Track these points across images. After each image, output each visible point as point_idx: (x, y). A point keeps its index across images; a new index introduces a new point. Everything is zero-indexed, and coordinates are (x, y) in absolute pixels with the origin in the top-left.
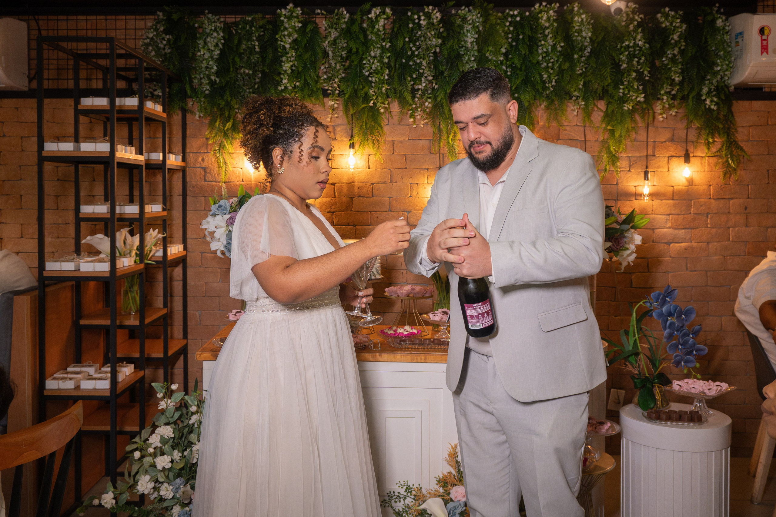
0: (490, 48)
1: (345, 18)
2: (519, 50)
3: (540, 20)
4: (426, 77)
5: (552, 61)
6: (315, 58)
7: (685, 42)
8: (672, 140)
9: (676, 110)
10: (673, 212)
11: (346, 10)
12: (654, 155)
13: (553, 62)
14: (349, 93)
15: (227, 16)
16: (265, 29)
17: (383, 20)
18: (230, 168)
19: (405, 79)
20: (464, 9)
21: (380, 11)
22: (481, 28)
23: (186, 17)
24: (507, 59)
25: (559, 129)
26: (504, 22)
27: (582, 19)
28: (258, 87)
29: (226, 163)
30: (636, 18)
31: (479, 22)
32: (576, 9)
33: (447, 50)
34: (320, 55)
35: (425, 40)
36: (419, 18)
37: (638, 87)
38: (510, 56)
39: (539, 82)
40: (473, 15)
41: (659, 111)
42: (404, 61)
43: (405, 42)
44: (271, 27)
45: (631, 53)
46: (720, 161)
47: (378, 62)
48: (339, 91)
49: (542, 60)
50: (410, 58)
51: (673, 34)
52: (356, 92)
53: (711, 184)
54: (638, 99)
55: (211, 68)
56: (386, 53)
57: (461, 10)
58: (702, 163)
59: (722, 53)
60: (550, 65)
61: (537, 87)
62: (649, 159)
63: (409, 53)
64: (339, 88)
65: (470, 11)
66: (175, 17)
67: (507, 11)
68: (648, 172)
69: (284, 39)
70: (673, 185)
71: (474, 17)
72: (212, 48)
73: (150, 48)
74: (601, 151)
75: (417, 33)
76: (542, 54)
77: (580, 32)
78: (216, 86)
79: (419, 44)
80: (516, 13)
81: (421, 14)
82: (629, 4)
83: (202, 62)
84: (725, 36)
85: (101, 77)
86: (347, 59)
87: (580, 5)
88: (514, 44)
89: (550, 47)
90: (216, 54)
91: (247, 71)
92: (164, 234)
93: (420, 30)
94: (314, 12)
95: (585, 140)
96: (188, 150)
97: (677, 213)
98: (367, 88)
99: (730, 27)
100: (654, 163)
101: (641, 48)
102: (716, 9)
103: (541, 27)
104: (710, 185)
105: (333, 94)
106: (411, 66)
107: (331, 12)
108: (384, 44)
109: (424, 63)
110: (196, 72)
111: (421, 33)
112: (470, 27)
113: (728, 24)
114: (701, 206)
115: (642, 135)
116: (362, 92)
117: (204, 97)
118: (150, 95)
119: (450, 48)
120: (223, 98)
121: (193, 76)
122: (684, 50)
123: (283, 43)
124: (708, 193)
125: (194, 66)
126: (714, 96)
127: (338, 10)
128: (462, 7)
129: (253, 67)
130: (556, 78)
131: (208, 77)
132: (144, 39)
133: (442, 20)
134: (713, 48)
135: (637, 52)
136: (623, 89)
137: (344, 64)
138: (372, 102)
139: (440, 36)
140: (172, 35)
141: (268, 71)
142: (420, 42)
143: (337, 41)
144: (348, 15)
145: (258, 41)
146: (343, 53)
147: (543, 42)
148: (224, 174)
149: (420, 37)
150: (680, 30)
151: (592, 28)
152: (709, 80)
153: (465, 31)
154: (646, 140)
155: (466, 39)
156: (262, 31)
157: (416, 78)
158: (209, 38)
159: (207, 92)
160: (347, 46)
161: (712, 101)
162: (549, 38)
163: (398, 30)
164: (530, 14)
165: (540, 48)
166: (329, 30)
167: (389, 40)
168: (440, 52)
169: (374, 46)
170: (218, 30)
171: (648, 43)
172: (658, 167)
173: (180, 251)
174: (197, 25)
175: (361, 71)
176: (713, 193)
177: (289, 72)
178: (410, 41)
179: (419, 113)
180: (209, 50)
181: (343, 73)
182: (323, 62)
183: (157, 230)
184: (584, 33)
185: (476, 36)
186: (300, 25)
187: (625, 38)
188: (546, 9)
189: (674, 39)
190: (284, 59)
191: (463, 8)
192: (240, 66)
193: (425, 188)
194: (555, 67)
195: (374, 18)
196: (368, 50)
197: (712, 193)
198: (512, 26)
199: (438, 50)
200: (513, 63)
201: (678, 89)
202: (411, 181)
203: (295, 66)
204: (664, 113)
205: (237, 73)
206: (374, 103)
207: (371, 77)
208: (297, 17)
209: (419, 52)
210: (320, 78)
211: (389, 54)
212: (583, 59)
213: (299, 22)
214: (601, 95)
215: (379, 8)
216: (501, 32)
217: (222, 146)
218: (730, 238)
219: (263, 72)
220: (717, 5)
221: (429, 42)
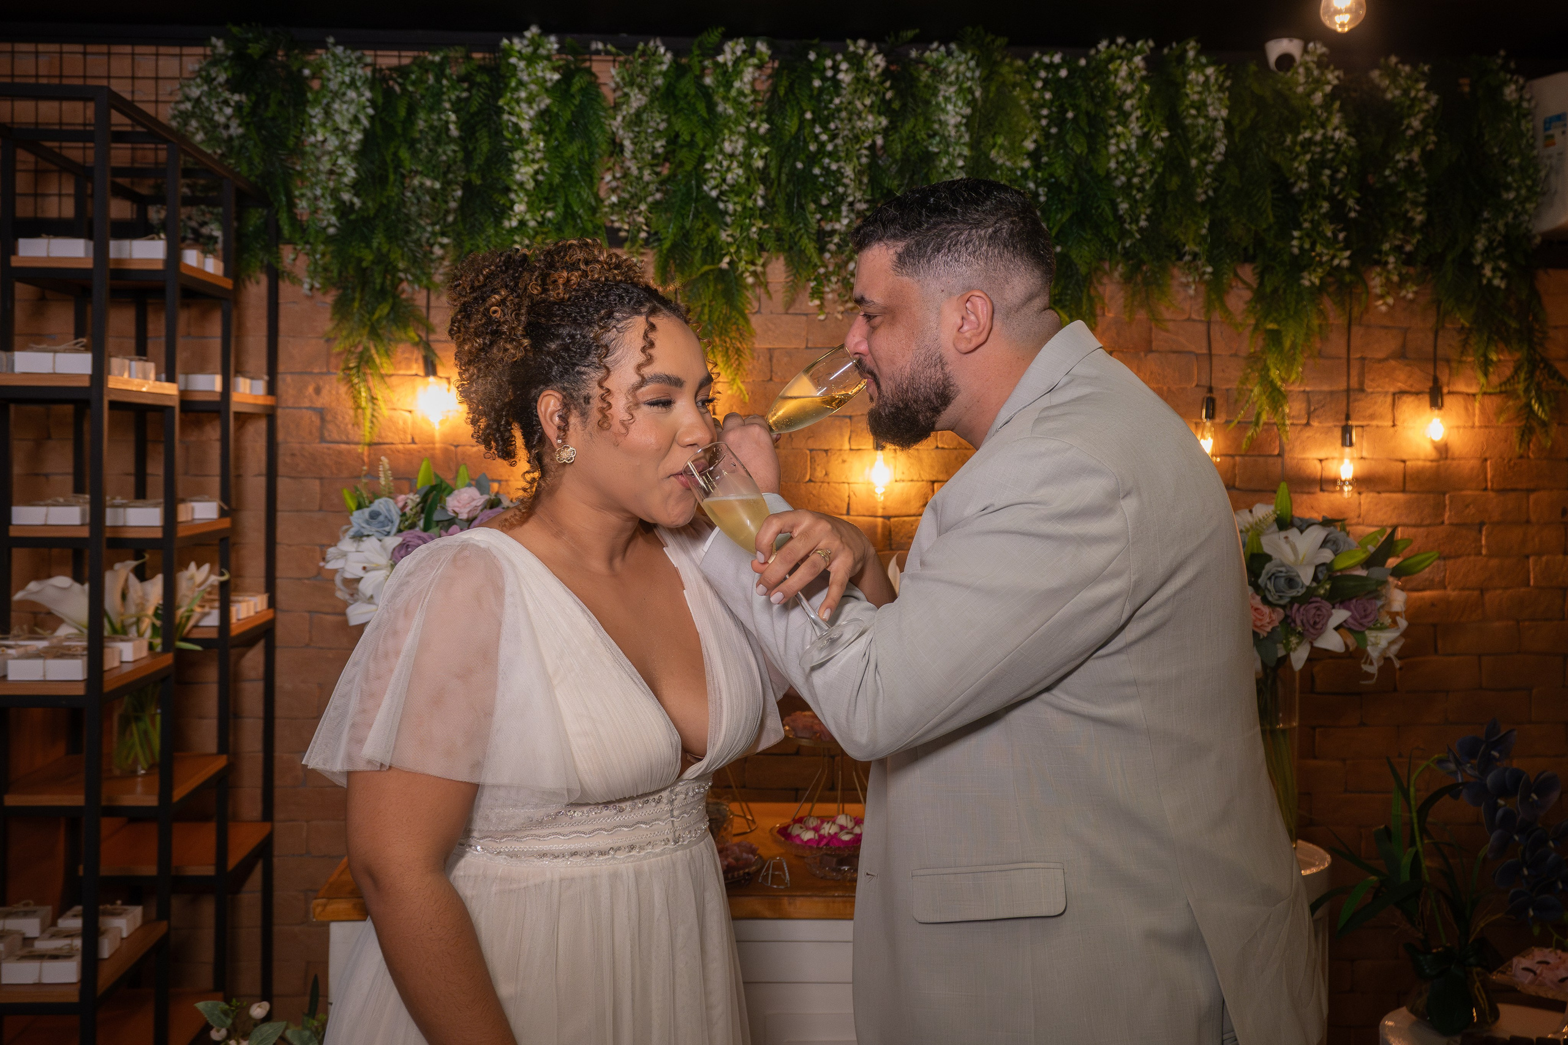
0: (1000, 140)
1: (661, 63)
2: (1066, 146)
3: (1112, 78)
4: (851, 204)
5: (1140, 171)
6: (591, 154)
7: (1436, 134)
8: (1401, 355)
9: (1415, 288)
10: (1405, 520)
11: (664, 44)
12: (1362, 390)
13: (1141, 176)
14: (671, 237)
15: (379, 53)
16: (472, 84)
17: (750, 69)
18: (384, 410)
19: (802, 207)
20: (937, 50)
21: (744, 47)
22: (978, 94)
23: (280, 53)
24: (1037, 167)
25: (1151, 329)
26: (1028, 80)
27: (1207, 78)
28: (455, 222)
29: (373, 399)
30: (1330, 76)
31: (972, 79)
32: (1191, 54)
33: (901, 142)
34: (604, 147)
35: (850, 120)
36: (836, 68)
37: (1335, 236)
38: (1045, 159)
39: (1111, 219)
40: (959, 64)
41: (1378, 291)
42: (799, 165)
43: (802, 121)
44: (487, 80)
45: (1316, 156)
46: (1511, 403)
47: (741, 165)
48: (648, 232)
49: (1116, 169)
50: (812, 159)
51: (1409, 116)
52: (686, 235)
53: (1487, 455)
54: (1336, 262)
55: (341, 175)
56: (757, 146)
57: (931, 51)
58: (1467, 409)
59: (1517, 161)
60: (1136, 180)
61: (1105, 232)
62: (1351, 399)
63: (813, 147)
64: (647, 225)
65: (949, 53)
66: (255, 50)
67: (1036, 55)
68: (1352, 427)
69: (517, 109)
70: (1405, 457)
71: (962, 68)
72: (345, 127)
73: (194, 123)
74: (1245, 380)
75: (831, 101)
76: (1115, 155)
77: (1201, 106)
78: (353, 217)
79: (837, 128)
80: (1057, 59)
81: (839, 57)
82: (1311, 45)
83: (318, 159)
84: (1523, 122)
85: (71, 191)
86: (666, 160)
87: (1199, 46)
88: (1054, 130)
89: (1133, 141)
90: (354, 140)
91: (428, 183)
92: (222, 574)
93: (838, 95)
94: (587, 47)
95: (1210, 355)
96: (281, 368)
97: (1413, 522)
98: (714, 227)
99: (1533, 103)
100: (1361, 405)
101: (1338, 146)
102: (1499, 61)
103: (1115, 93)
104: (1486, 460)
105: (634, 240)
106: (816, 177)
107: (630, 49)
108: (753, 125)
109: (849, 171)
110: (302, 182)
111: (841, 102)
112: (952, 89)
113: (1527, 96)
114: (1467, 506)
115: (1336, 344)
116: (703, 236)
117: (323, 243)
118: (190, 236)
119: (908, 138)
120: (369, 246)
121: (297, 193)
122: (1431, 151)
123: (514, 119)
124: (1481, 477)
125: (298, 168)
126: (1500, 257)
127: (646, 44)
128: (931, 43)
129: (443, 172)
130: (1148, 211)
131: (334, 194)
132: (177, 102)
133: (886, 74)
134: (1496, 150)
135: (1330, 156)
136: (1300, 238)
137: (658, 169)
138: (727, 259)
139: (882, 109)
140: (247, 94)
141: (479, 182)
142: (837, 122)
143: (645, 116)
144: (669, 56)
145: (454, 112)
146: (658, 144)
147: (1119, 129)
148: (368, 424)
149: (839, 110)
150: (1426, 107)
151: (1229, 98)
152: (1486, 221)
153: (941, 99)
154: (1345, 355)
155: (943, 117)
156: (465, 90)
157: (828, 206)
158: (338, 101)
159: (331, 231)
160: (666, 129)
161: (1494, 270)
162: (1133, 118)
163: (786, 94)
164: (1088, 63)
165: (1113, 141)
166: (626, 90)
167: (764, 116)
168: (883, 147)
169: (730, 130)
170: (359, 84)
171: (1354, 136)
172: (1372, 417)
173: (259, 609)
174: (307, 72)
175: (699, 187)
176: (1493, 476)
177: (530, 185)
178: (814, 121)
179: (834, 287)
180: (336, 130)
181: (658, 190)
182: (610, 164)
183: (206, 567)
184: (1210, 109)
185: (968, 111)
186: (556, 76)
187: (1303, 123)
188: (1123, 53)
189: (1412, 128)
190: (518, 155)
191: (935, 45)
192: (411, 171)
193: (844, 461)
194: (1147, 187)
195: (730, 64)
196: (716, 138)
197: (1489, 476)
198: (1049, 90)
199: (880, 141)
200: (1052, 175)
201: (1418, 241)
202: (811, 444)
203: (544, 173)
204: (1388, 293)
205: (404, 188)
206: (730, 263)
207: (723, 201)
208: (548, 58)
209: (836, 146)
210: (602, 201)
211: (765, 150)
212: (1210, 168)
213: (555, 69)
214: (1251, 251)
215: (742, 40)
216: (1023, 102)
217: (365, 361)
218: (1529, 580)
219: (467, 186)
220: (1502, 53)
221: (859, 124)
